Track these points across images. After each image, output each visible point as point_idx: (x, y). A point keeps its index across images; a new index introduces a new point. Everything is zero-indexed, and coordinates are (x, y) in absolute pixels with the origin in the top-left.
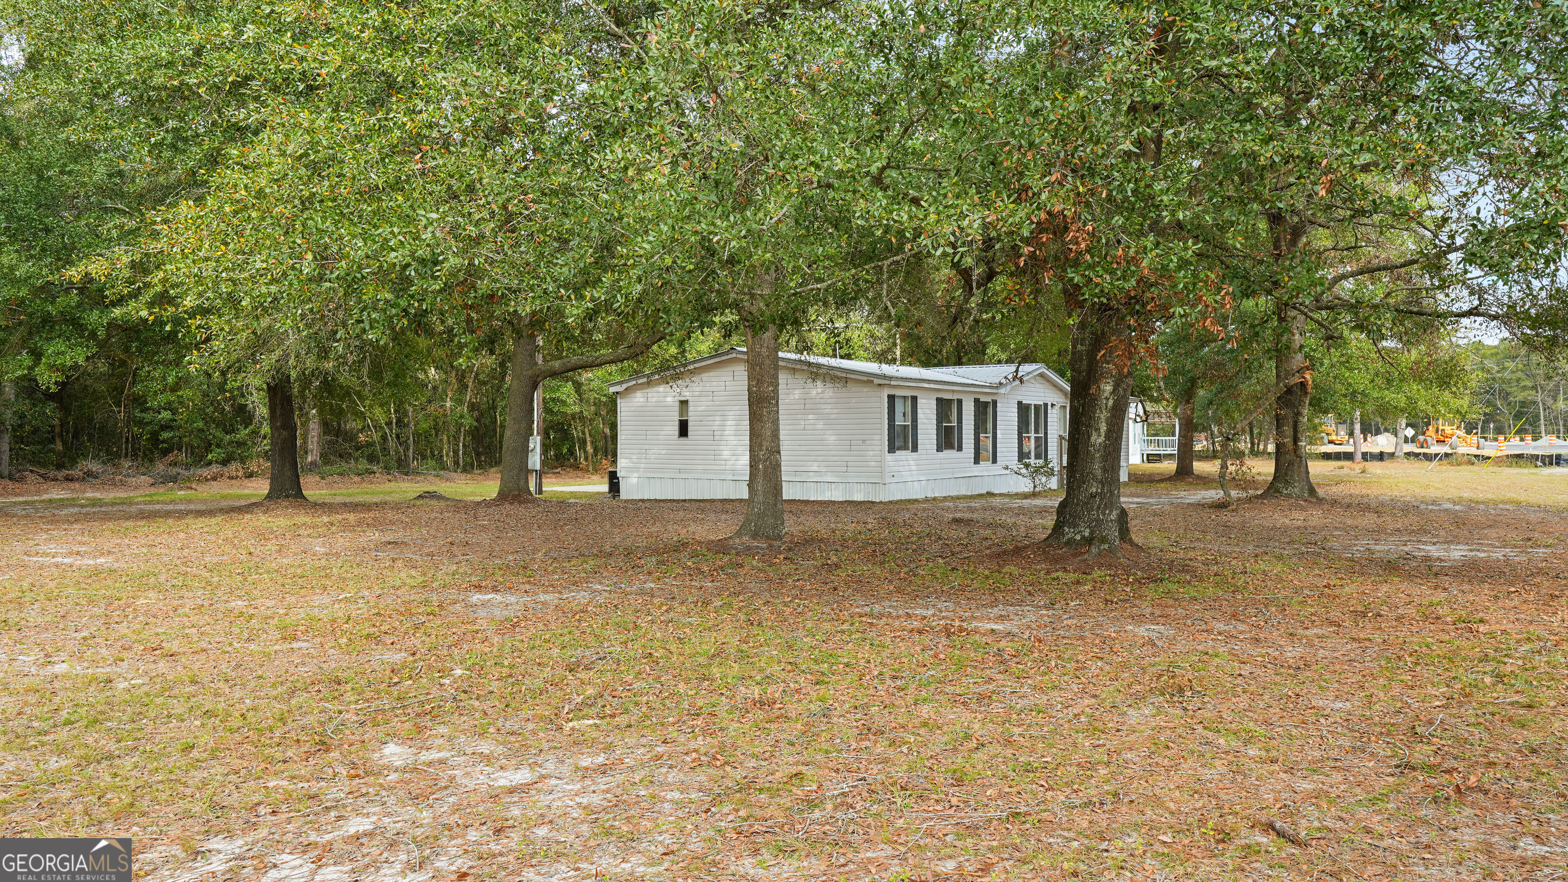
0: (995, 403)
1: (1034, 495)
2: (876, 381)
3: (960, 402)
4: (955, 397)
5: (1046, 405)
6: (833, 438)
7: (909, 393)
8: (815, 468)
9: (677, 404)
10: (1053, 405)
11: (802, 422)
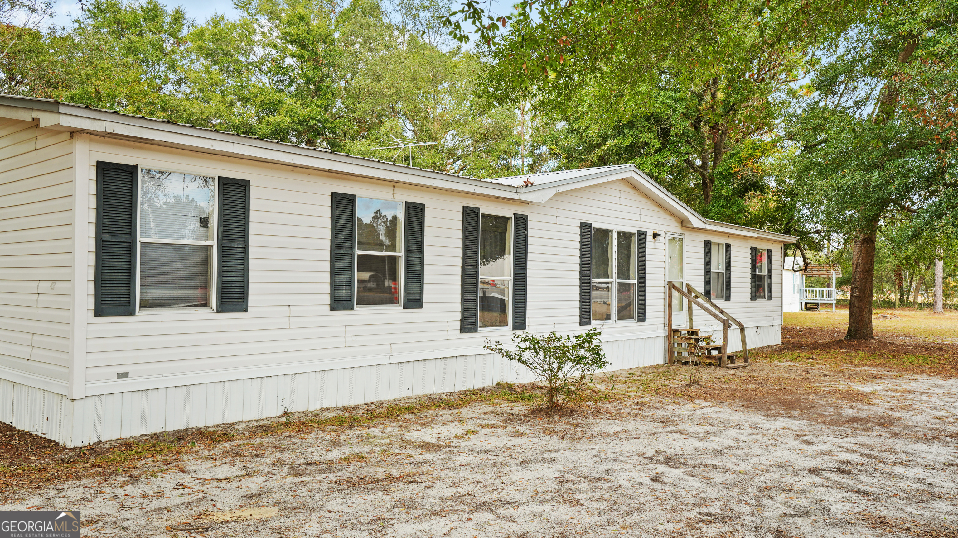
0: (522, 222)
5: (642, 235)
10: (655, 235)
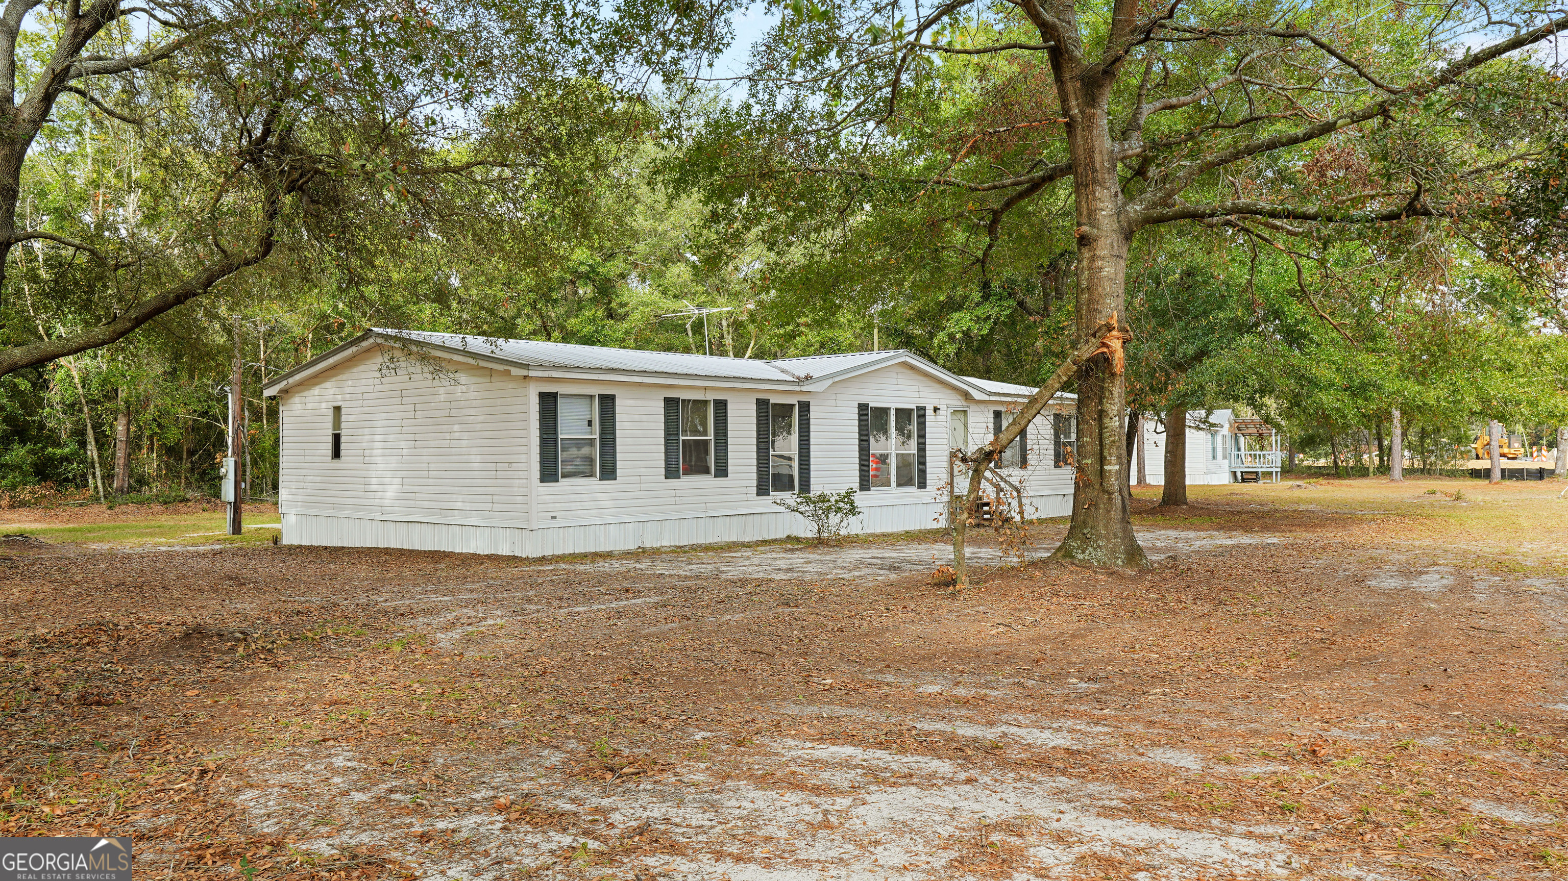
0: (805, 407)
1: (818, 543)
2: (515, 371)
3: (721, 406)
4: (711, 396)
5: (922, 411)
6: (478, 458)
7: (596, 391)
8: (459, 505)
9: (331, 411)
10: (936, 410)
11: (447, 436)
